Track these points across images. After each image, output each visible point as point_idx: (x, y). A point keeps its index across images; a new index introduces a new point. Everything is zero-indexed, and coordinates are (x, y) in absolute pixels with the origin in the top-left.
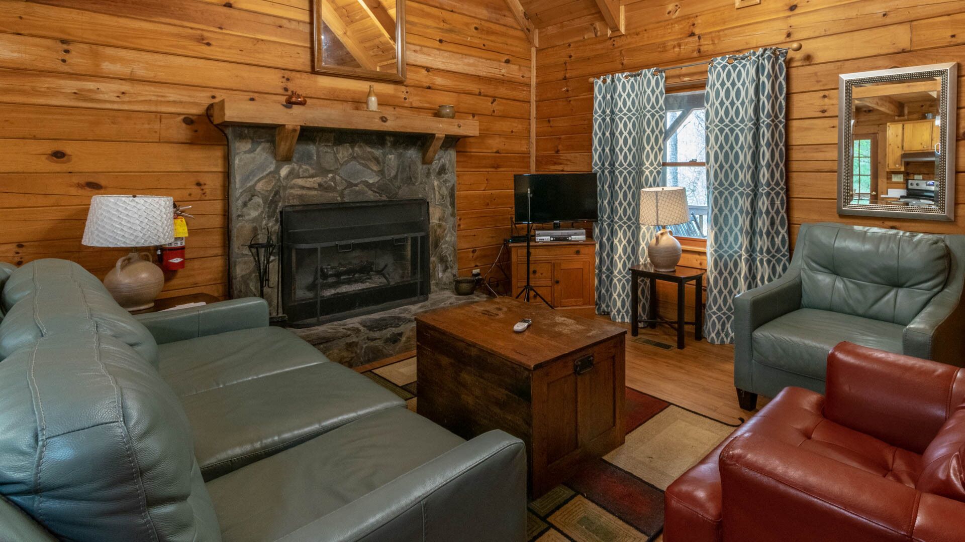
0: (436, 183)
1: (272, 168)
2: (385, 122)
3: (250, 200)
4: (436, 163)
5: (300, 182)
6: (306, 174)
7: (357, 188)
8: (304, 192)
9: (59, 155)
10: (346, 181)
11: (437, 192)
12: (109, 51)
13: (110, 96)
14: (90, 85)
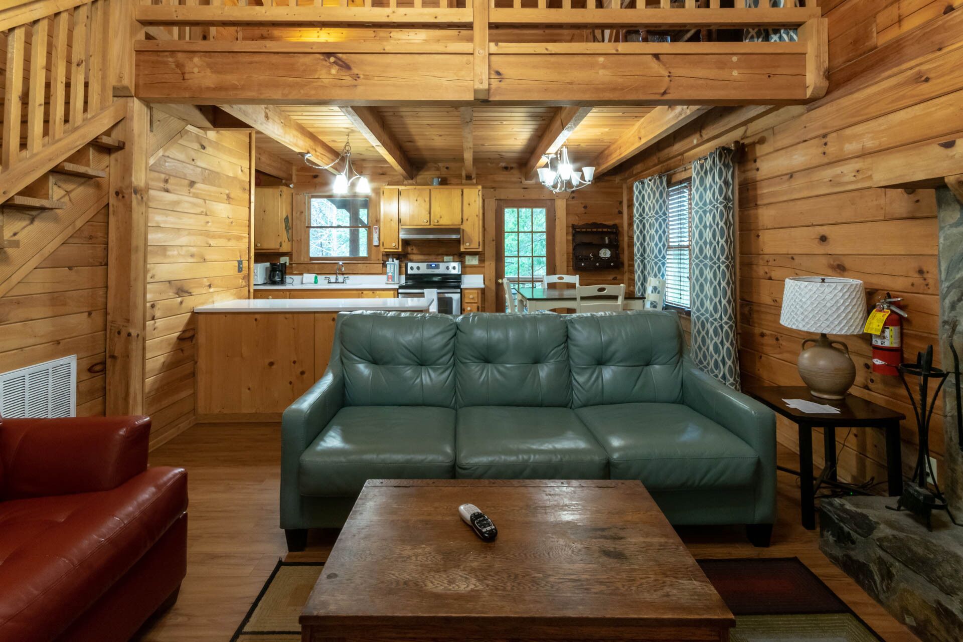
9: (823, 239)
12: (848, 132)
13: (849, 178)
14: (837, 170)
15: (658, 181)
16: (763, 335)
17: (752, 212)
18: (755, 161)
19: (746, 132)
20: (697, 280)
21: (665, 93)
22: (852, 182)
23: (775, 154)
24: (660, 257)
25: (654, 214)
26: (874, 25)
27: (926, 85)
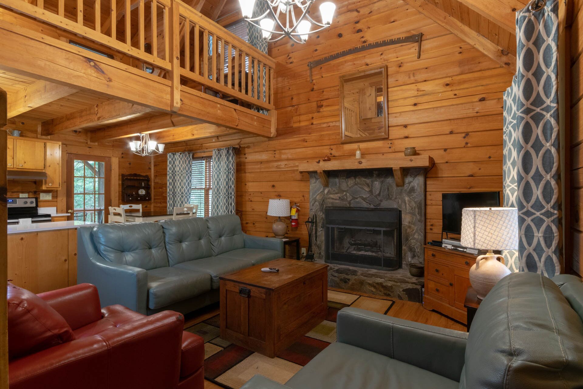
0: (407, 199)
1: (322, 190)
2: (361, 164)
3: (315, 203)
4: (407, 186)
5: (332, 196)
6: (334, 193)
7: (357, 200)
8: (334, 201)
9: (273, 186)
10: (352, 196)
11: (407, 205)
12: (283, 151)
13: (283, 166)
14: (279, 163)
15: (188, 155)
16: (247, 223)
17: (243, 175)
18: (245, 155)
19: (240, 142)
20: (216, 203)
21: (237, 126)
22: (284, 168)
23: (255, 153)
24: (188, 194)
25: (185, 172)
26: (292, 120)
27: (306, 143)
